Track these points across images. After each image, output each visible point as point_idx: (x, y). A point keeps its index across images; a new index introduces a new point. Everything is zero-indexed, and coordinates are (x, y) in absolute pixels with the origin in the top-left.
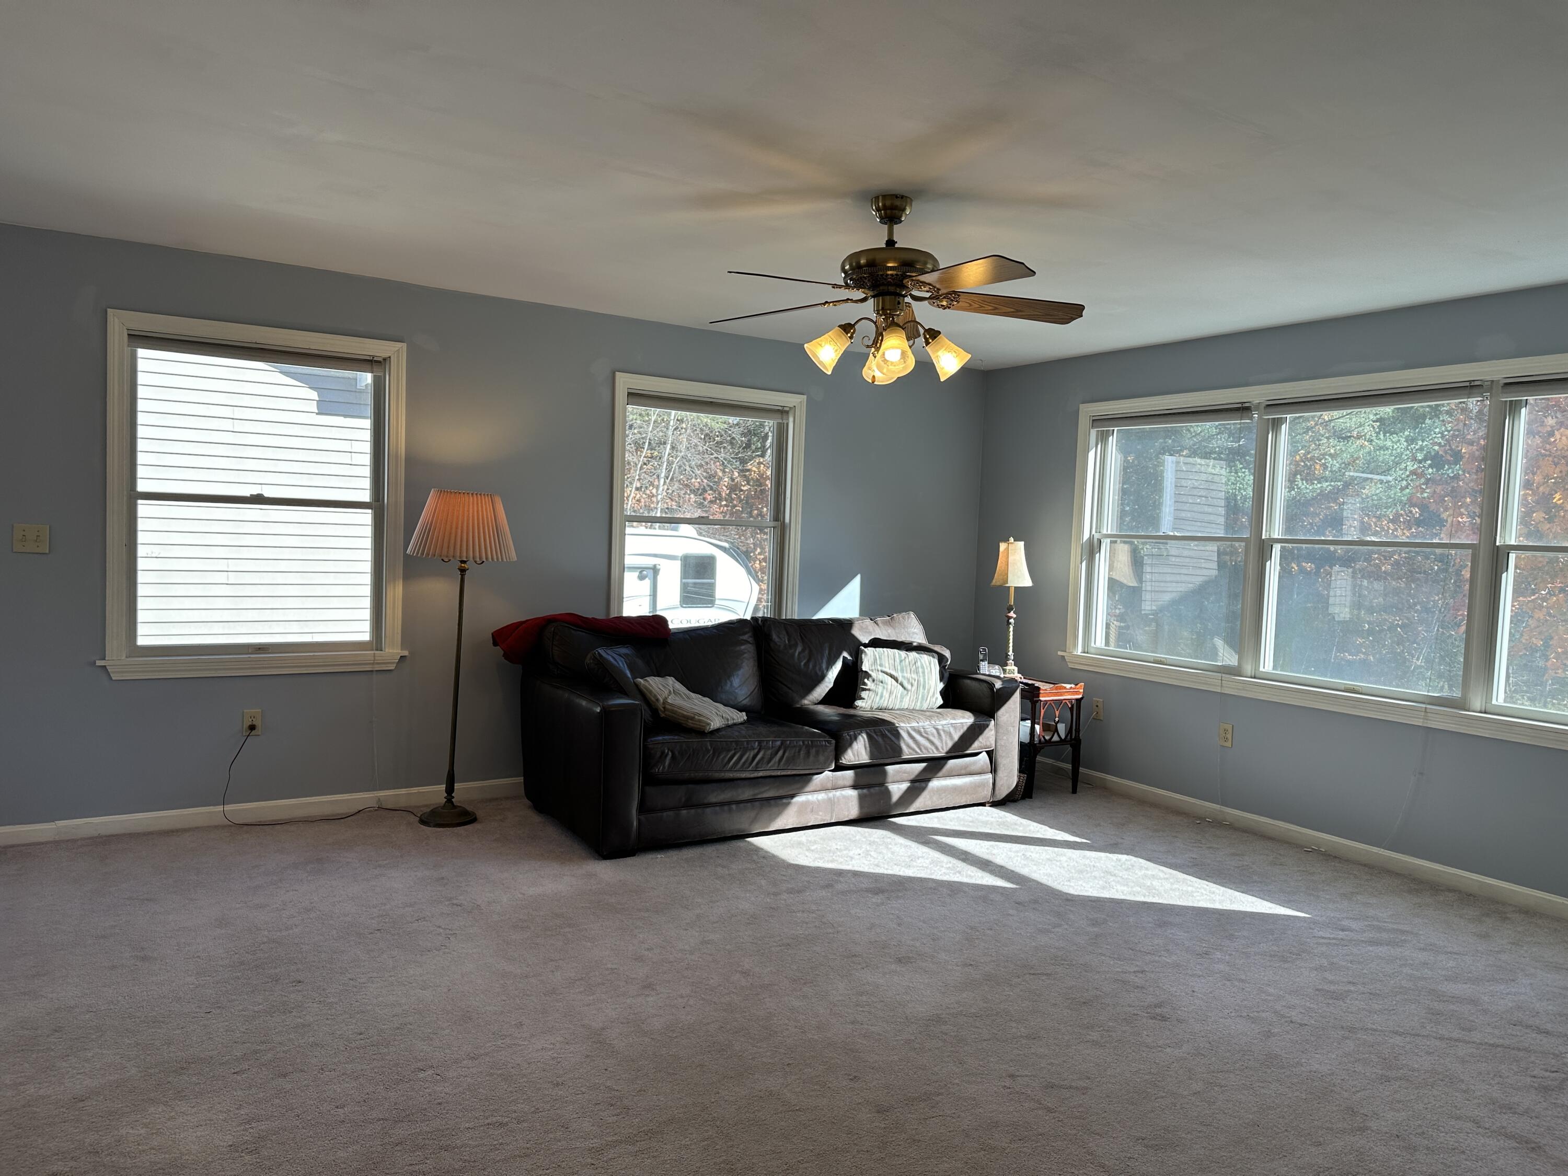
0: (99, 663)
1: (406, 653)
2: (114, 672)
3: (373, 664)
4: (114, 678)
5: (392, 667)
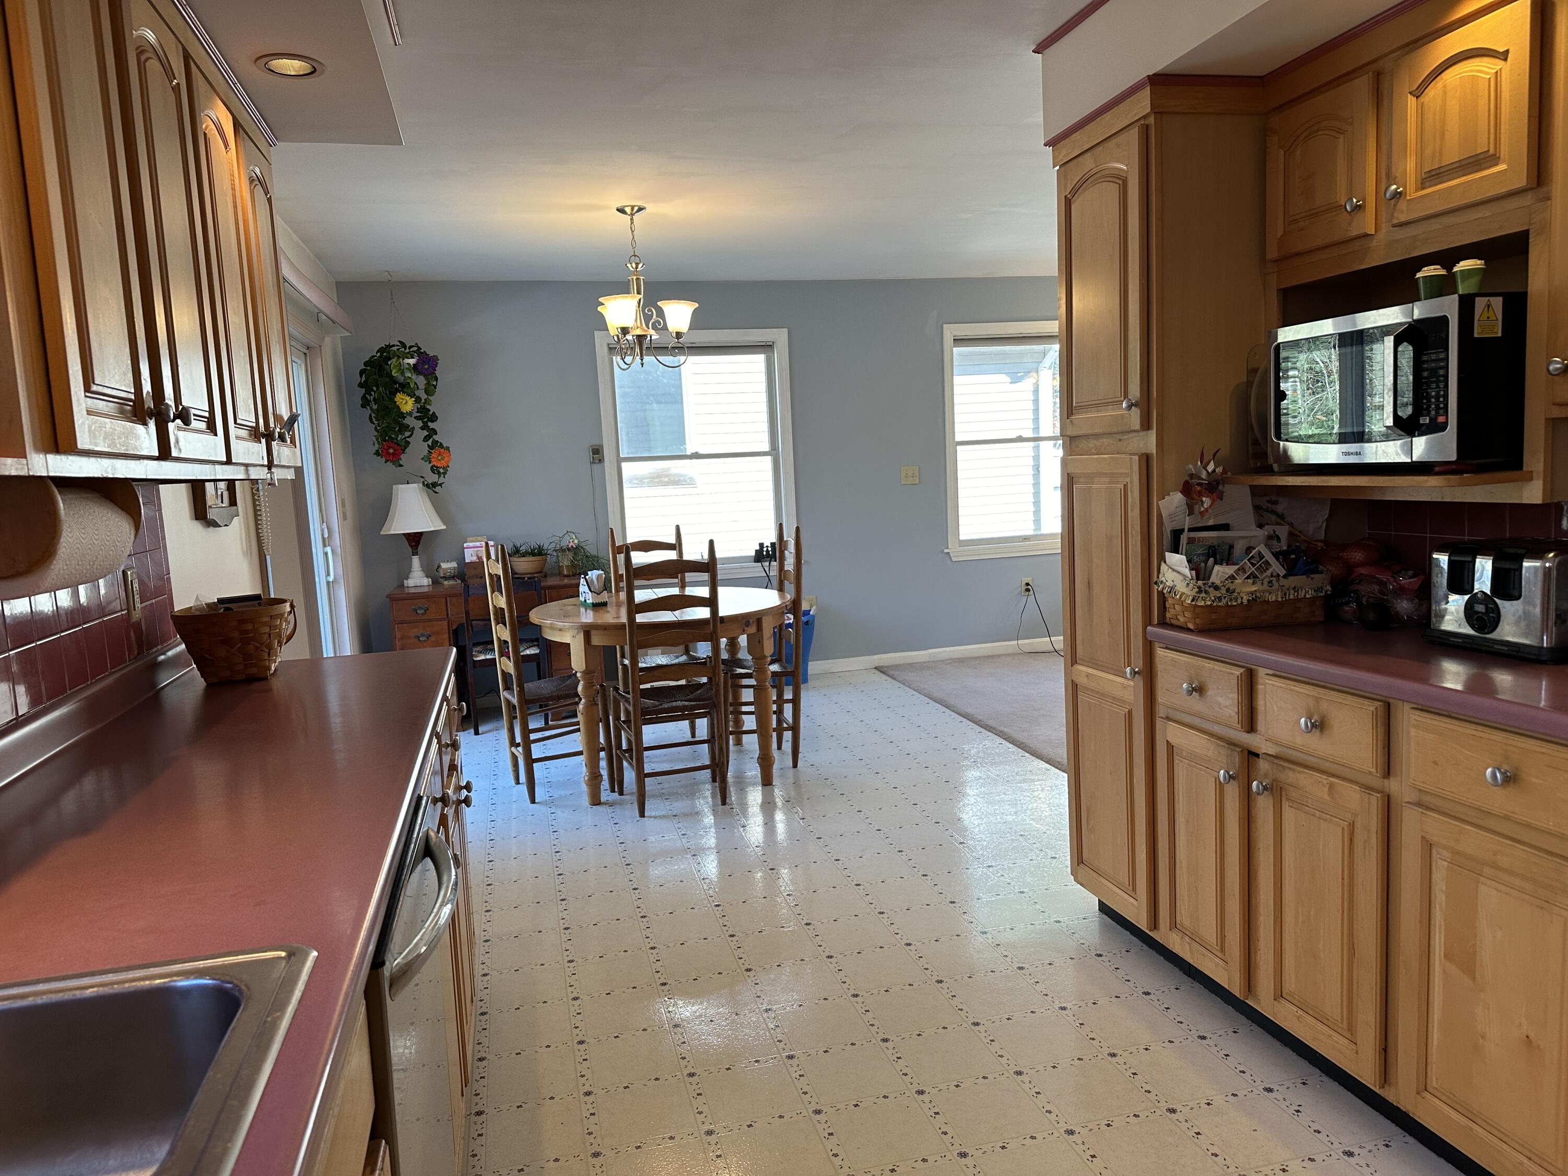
0: (946, 551)
2: (954, 556)
4: (953, 560)
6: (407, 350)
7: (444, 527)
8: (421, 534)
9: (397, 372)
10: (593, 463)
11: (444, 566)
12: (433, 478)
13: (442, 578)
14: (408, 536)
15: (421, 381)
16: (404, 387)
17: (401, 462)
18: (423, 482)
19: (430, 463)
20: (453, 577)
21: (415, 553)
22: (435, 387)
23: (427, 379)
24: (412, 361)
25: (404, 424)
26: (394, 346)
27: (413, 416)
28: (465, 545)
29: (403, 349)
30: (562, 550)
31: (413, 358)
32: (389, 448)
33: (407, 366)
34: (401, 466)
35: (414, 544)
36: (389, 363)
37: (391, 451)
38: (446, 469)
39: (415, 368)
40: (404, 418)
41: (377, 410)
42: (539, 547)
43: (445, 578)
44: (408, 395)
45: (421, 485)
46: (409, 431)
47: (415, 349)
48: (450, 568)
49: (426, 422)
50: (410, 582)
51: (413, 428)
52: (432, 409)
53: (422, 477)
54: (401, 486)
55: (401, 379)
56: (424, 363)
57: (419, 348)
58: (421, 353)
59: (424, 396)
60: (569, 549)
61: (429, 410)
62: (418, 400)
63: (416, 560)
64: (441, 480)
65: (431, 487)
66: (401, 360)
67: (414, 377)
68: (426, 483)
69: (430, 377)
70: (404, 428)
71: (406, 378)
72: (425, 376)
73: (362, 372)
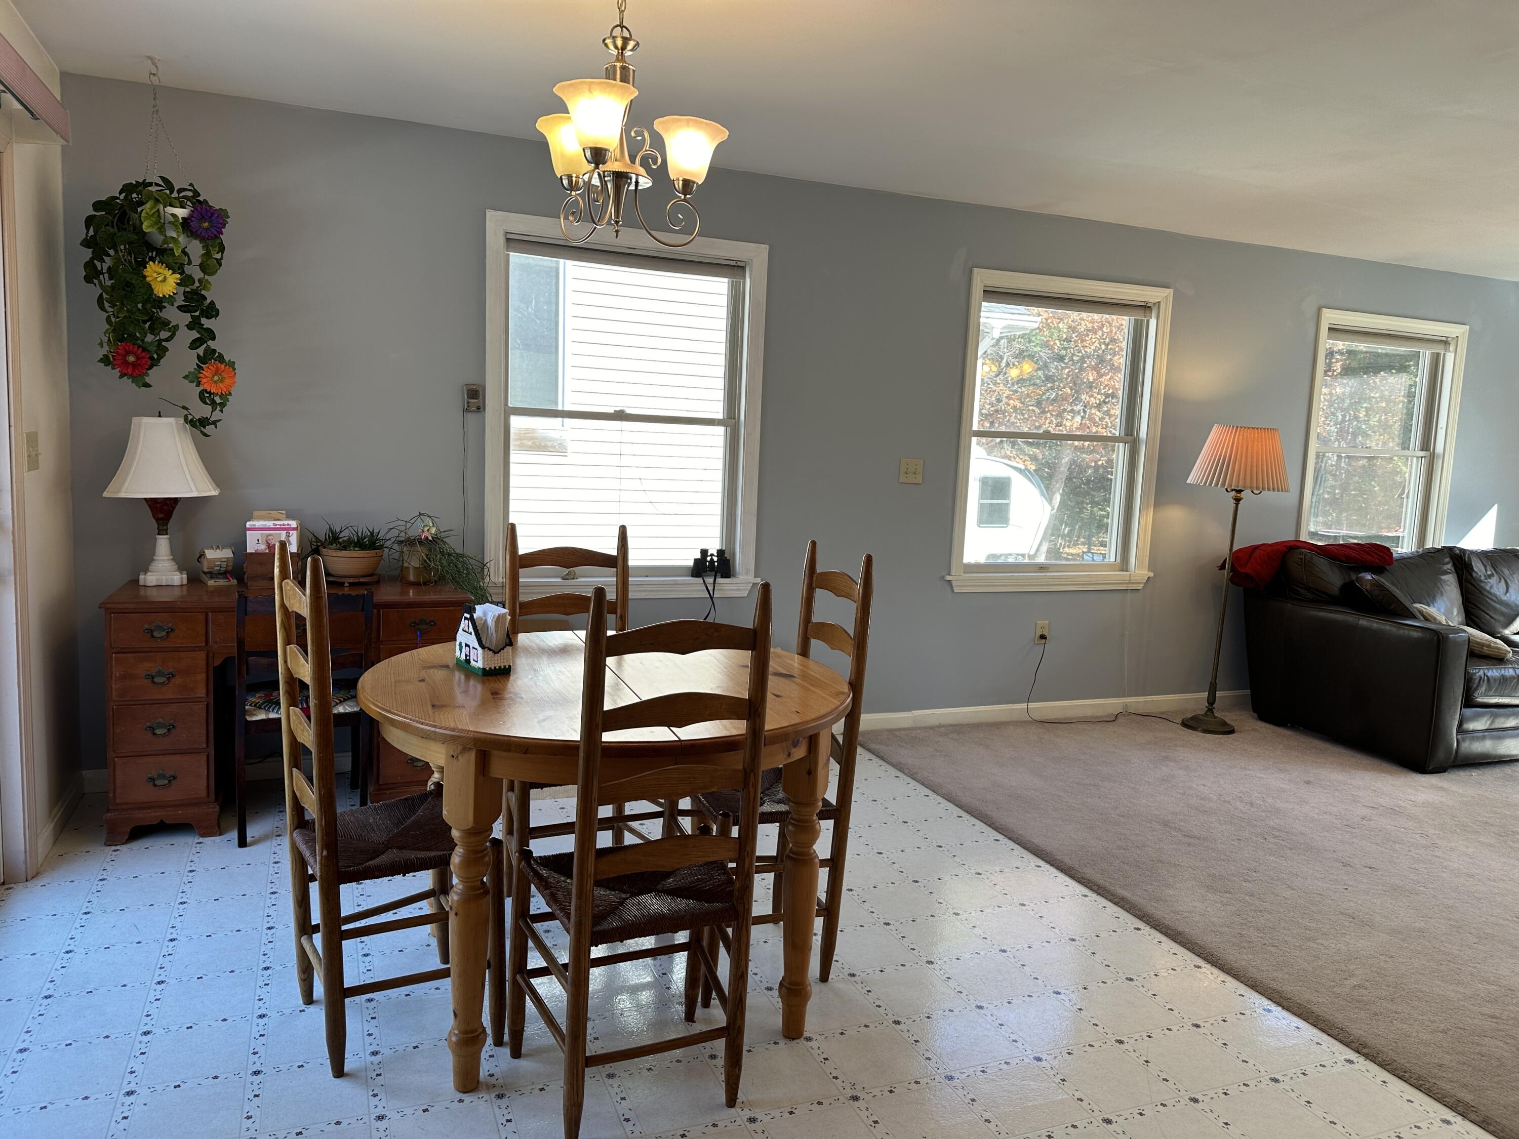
0: (948, 578)
1: (1151, 575)
2: (957, 586)
3: (1128, 583)
4: (955, 591)
5: (1141, 587)
6: (175, 195)
7: (214, 492)
8: (176, 500)
9: (152, 226)
10: (467, 410)
11: (210, 554)
12: (204, 411)
13: (205, 573)
14: (153, 503)
15: (196, 249)
16: (163, 254)
17: (148, 380)
18: (186, 416)
19: (198, 385)
20: (224, 574)
21: (162, 531)
22: (219, 262)
23: (206, 247)
24: (181, 213)
25: (160, 318)
26: (150, 184)
27: (176, 304)
28: (248, 525)
29: (168, 192)
30: (411, 542)
31: (182, 207)
32: (128, 353)
33: (172, 219)
34: (147, 385)
35: (161, 516)
36: (139, 210)
37: (131, 359)
38: (225, 397)
39: (186, 224)
40: (161, 308)
41: (113, 287)
42: (372, 534)
43: (212, 575)
44: (169, 267)
45: (182, 421)
46: (169, 330)
47: (190, 194)
48: (220, 560)
49: (198, 318)
50: (150, 579)
51: (176, 327)
52: (210, 295)
53: (184, 408)
54: (145, 420)
55: (158, 239)
56: (203, 218)
57: (196, 194)
58: (199, 201)
59: (197, 274)
60: (421, 542)
61: (205, 298)
62: (186, 280)
63: (163, 544)
64: (216, 415)
65: (199, 424)
66: (161, 207)
67: (182, 239)
68: (190, 417)
69: (210, 242)
70: (158, 324)
71: (165, 241)
72: (202, 239)
73: (89, 221)
